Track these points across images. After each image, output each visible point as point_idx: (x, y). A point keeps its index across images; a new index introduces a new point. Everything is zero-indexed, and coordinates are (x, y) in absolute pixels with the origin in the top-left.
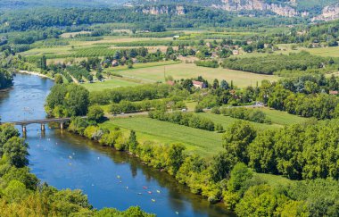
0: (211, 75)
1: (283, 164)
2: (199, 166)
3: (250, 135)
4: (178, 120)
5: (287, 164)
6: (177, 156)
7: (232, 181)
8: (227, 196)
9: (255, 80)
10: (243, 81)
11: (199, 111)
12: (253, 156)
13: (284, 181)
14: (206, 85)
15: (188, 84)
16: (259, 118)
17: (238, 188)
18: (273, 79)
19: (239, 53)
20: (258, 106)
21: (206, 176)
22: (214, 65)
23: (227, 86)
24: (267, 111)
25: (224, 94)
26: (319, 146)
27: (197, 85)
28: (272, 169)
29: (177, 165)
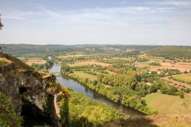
0: (98, 64)
1: (109, 83)
2: (91, 83)
3: (103, 76)
4: (89, 73)
5: (110, 83)
6: (87, 80)
7: (97, 86)
8: (97, 89)
9: (107, 65)
10: (104, 65)
11: (94, 71)
12: (103, 81)
13: (109, 86)
14: (97, 66)
15: (92, 65)
16: (107, 73)
17: (99, 87)
18: (111, 65)
19: (105, 59)
20: (107, 71)
21: (92, 85)
22: (99, 62)
23: (101, 66)
24: (109, 72)
25: (99, 68)
26: (117, 79)
27: (94, 66)
28: (107, 84)
29: (87, 82)
